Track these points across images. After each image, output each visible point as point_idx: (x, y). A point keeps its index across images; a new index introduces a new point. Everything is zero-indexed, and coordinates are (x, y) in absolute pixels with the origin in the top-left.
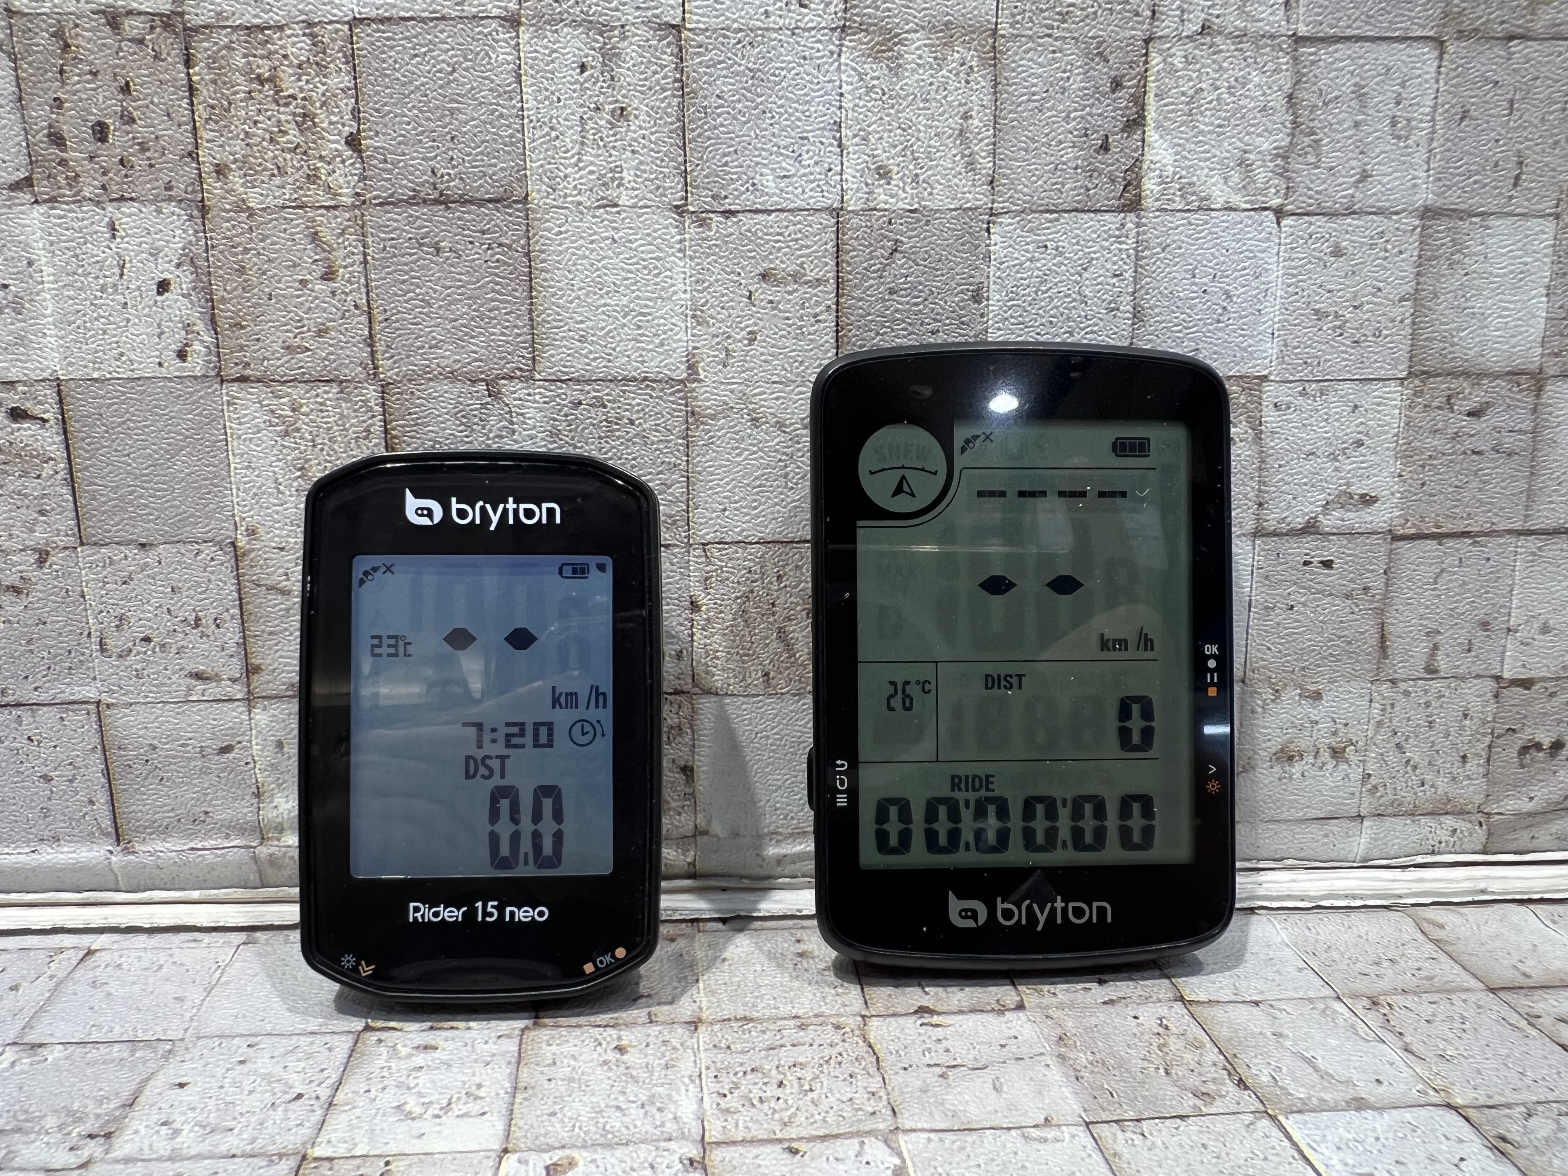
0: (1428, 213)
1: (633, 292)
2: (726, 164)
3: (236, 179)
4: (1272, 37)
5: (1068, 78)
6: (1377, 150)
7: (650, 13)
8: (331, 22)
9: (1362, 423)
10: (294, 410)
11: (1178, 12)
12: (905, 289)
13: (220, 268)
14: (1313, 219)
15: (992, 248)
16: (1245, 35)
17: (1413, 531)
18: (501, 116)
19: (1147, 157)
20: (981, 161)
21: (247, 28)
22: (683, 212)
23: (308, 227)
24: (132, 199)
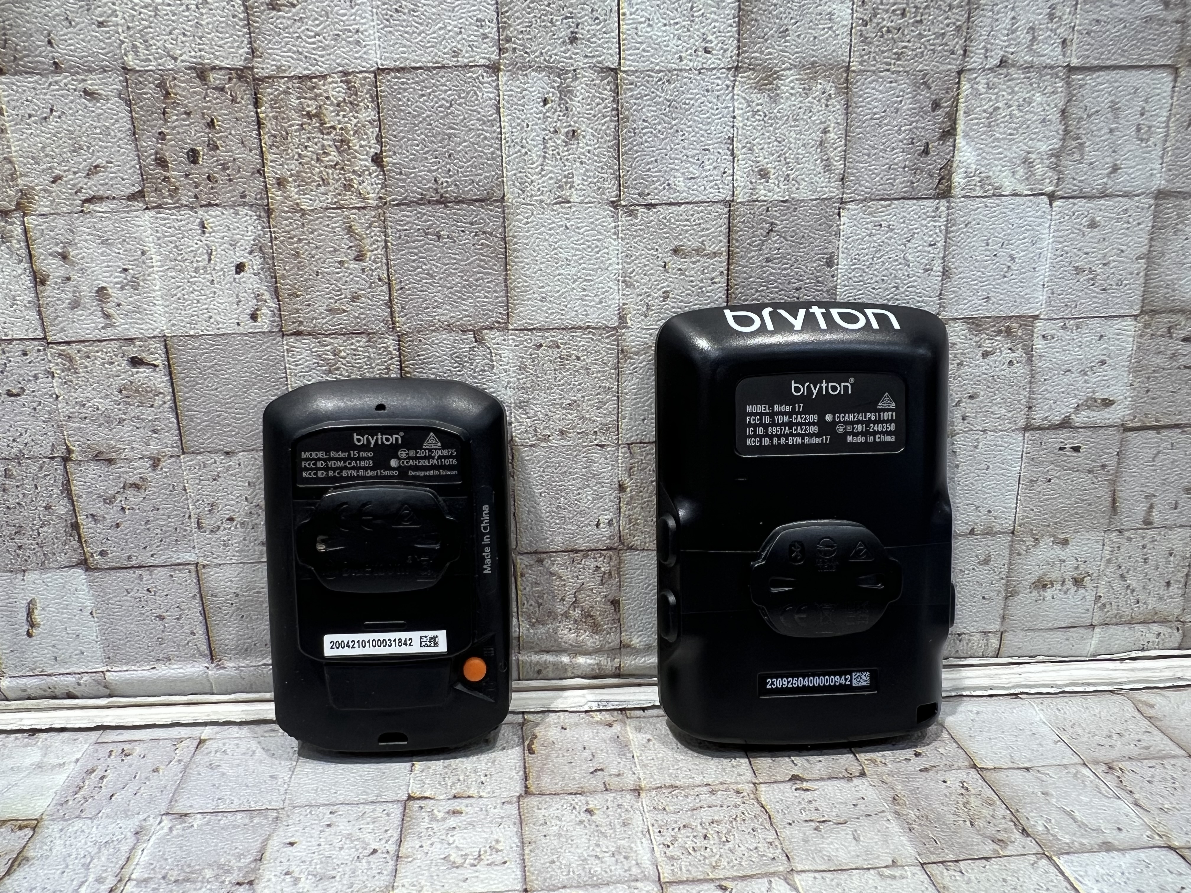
0: (1161, 195)
1: (580, 264)
2: (649, 169)
3: (292, 189)
4: (1052, 67)
5: (901, 101)
6: (1126, 150)
7: (594, 60)
8: (361, 72)
9: (1106, 348)
10: (335, 355)
11: (983, 51)
12: (778, 258)
13: (281, 253)
14: (1076, 201)
15: (841, 227)
16: (1032, 67)
17: (1139, 424)
18: (486, 138)
19: (957, 158)
20: (835, 163)
21: (300, 78)
22: (617, 205)
23: (344, 223)
24: (217, 205)
